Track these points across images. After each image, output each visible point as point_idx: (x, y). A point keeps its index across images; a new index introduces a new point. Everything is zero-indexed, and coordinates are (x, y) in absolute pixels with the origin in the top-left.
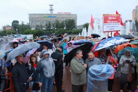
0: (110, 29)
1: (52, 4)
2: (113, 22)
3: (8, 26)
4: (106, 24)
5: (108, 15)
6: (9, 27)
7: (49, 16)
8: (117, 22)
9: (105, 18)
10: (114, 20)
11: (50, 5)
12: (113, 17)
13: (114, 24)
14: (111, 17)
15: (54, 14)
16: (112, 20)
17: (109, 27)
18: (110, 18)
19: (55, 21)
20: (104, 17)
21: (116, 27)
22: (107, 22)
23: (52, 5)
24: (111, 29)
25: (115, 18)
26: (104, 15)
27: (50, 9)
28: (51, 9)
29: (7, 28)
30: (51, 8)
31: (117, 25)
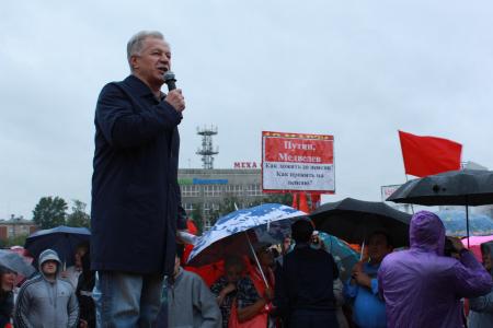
0: (290, 183)
1: (209, 129)
2: (300, 158)
3: (18, 222)
4: (273, 163)
5: (282, 134)
6: (22, 224)
7: (195, 180)
8: (318, 159)
9: (271, 143)
10: (305, 153)
11: (202, 134)
12: (301, 142)
13: (307, 167)
14: (293, 141)
15: (218, 171)
16: (298, 152)
17: (286, 175)
18: (288, 145)
19: (221, 198)
20: (267, 139)
21: (315, 180)
22: (278, 156)
23: (211, 133)
24: (297, 183)
25: (310, 147)
26: (264, 133)
27: (202, 148)
28: (207, 148)
29: (10, 231)
30: (204, 144)
31: (320, 172)
